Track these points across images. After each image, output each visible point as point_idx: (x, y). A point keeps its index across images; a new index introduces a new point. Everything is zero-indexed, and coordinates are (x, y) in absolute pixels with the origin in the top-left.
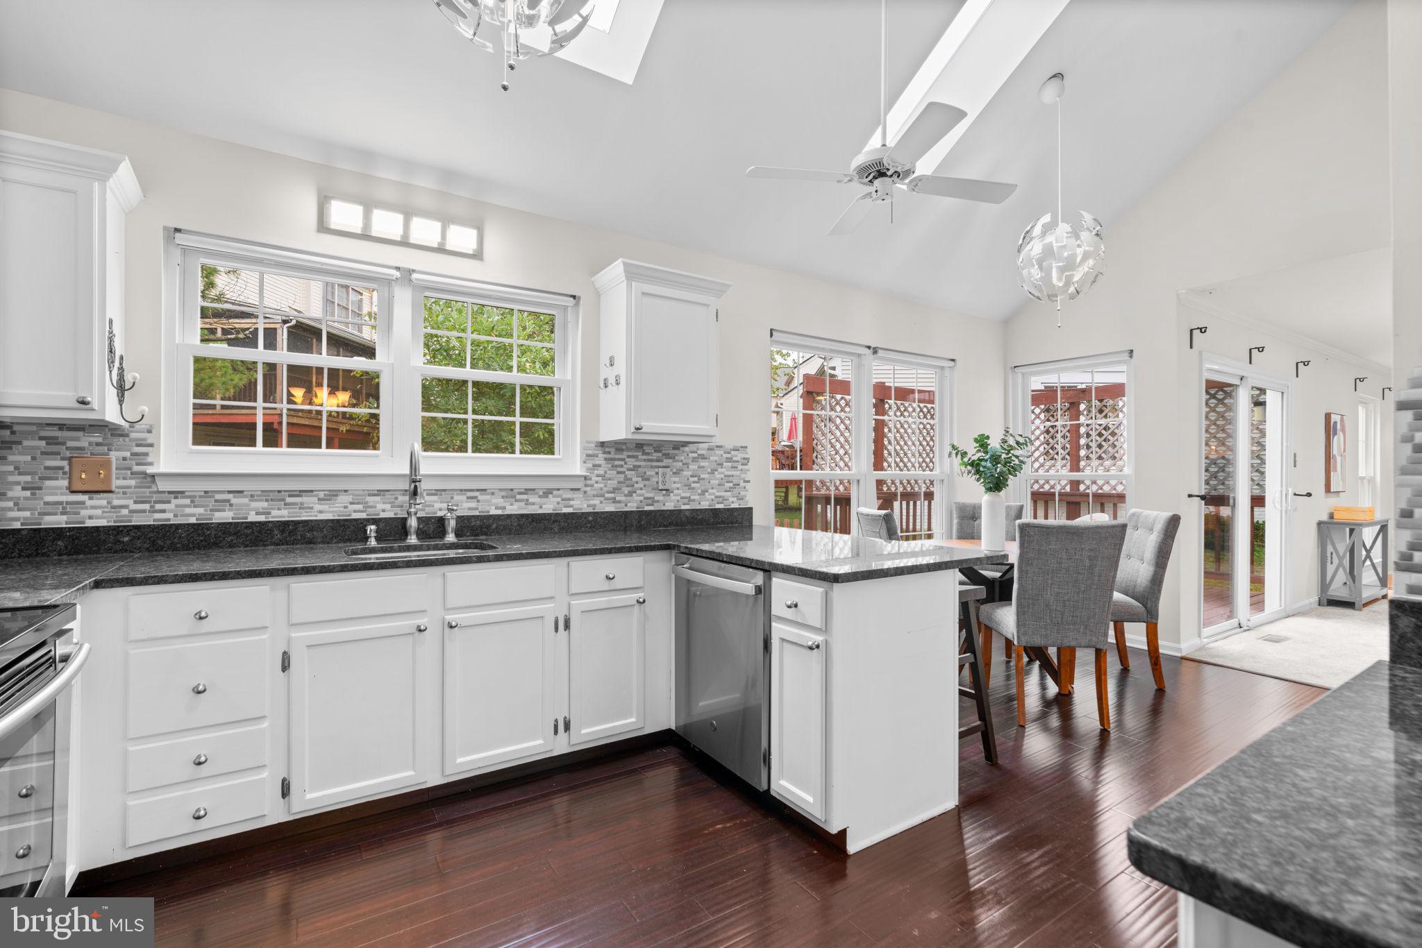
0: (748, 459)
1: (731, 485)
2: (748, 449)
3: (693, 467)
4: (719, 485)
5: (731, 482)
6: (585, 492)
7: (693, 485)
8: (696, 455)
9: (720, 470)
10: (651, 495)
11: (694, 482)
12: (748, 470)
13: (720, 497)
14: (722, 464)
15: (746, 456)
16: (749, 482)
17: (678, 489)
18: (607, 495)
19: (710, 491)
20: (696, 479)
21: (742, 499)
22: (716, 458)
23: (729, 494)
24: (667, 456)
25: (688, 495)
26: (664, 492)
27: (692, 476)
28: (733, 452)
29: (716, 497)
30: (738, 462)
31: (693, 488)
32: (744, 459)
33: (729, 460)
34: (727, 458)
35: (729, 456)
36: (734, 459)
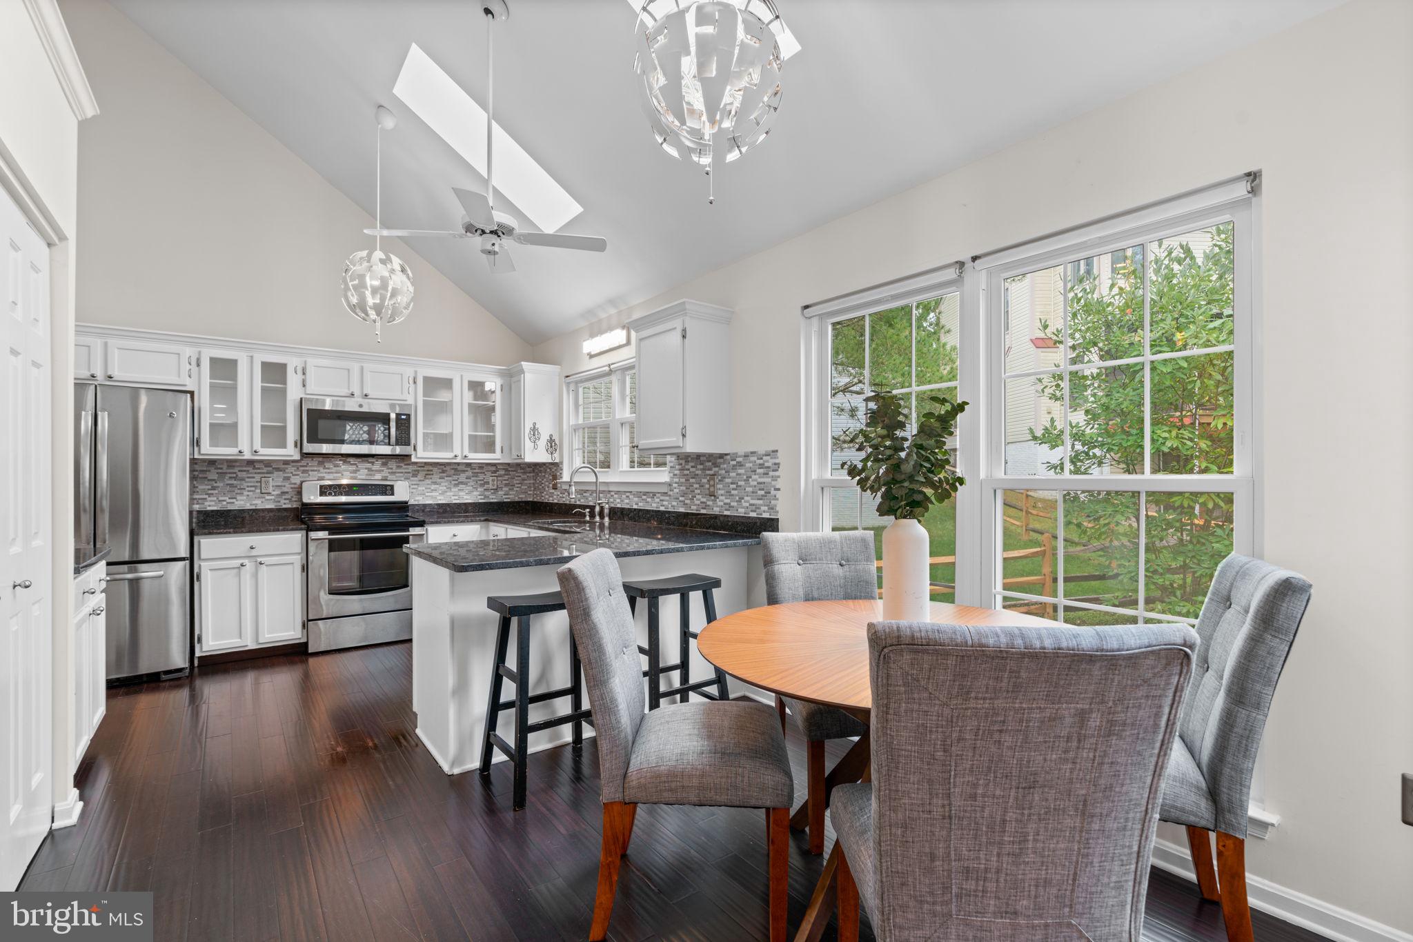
0: (778, 464)
1: (763, 492)
2: (779, 454)
3: (733, 474)
4: (753, 492)
5: (763, 490)
6: (670, 496)
7: (733, 492)
8: (734, 463)
9: (754, 477)
10: (704, 500)
11: (733, 489)
12: (779, 477)
13: (753, 505)
14: (755, 471)
15: (777, 461)
16: (779, 489)
17: (722, 495)
18: (681, 498)
19: (746, 498)
20: (734, 486)
21: (772, 509)
22: (751, 465)
23: (761, 502)
24: (715, 465)
25: (728, 501)
26: (713, 498)
27: (732, 483)
28: (765, 458)
29: (751, 505)
30: (769, 467)
31: (732, 495)
32: (775, 464)
33: (761, 466)
34: (760, 465)
35: (761, 461)
36: (766, 464)
